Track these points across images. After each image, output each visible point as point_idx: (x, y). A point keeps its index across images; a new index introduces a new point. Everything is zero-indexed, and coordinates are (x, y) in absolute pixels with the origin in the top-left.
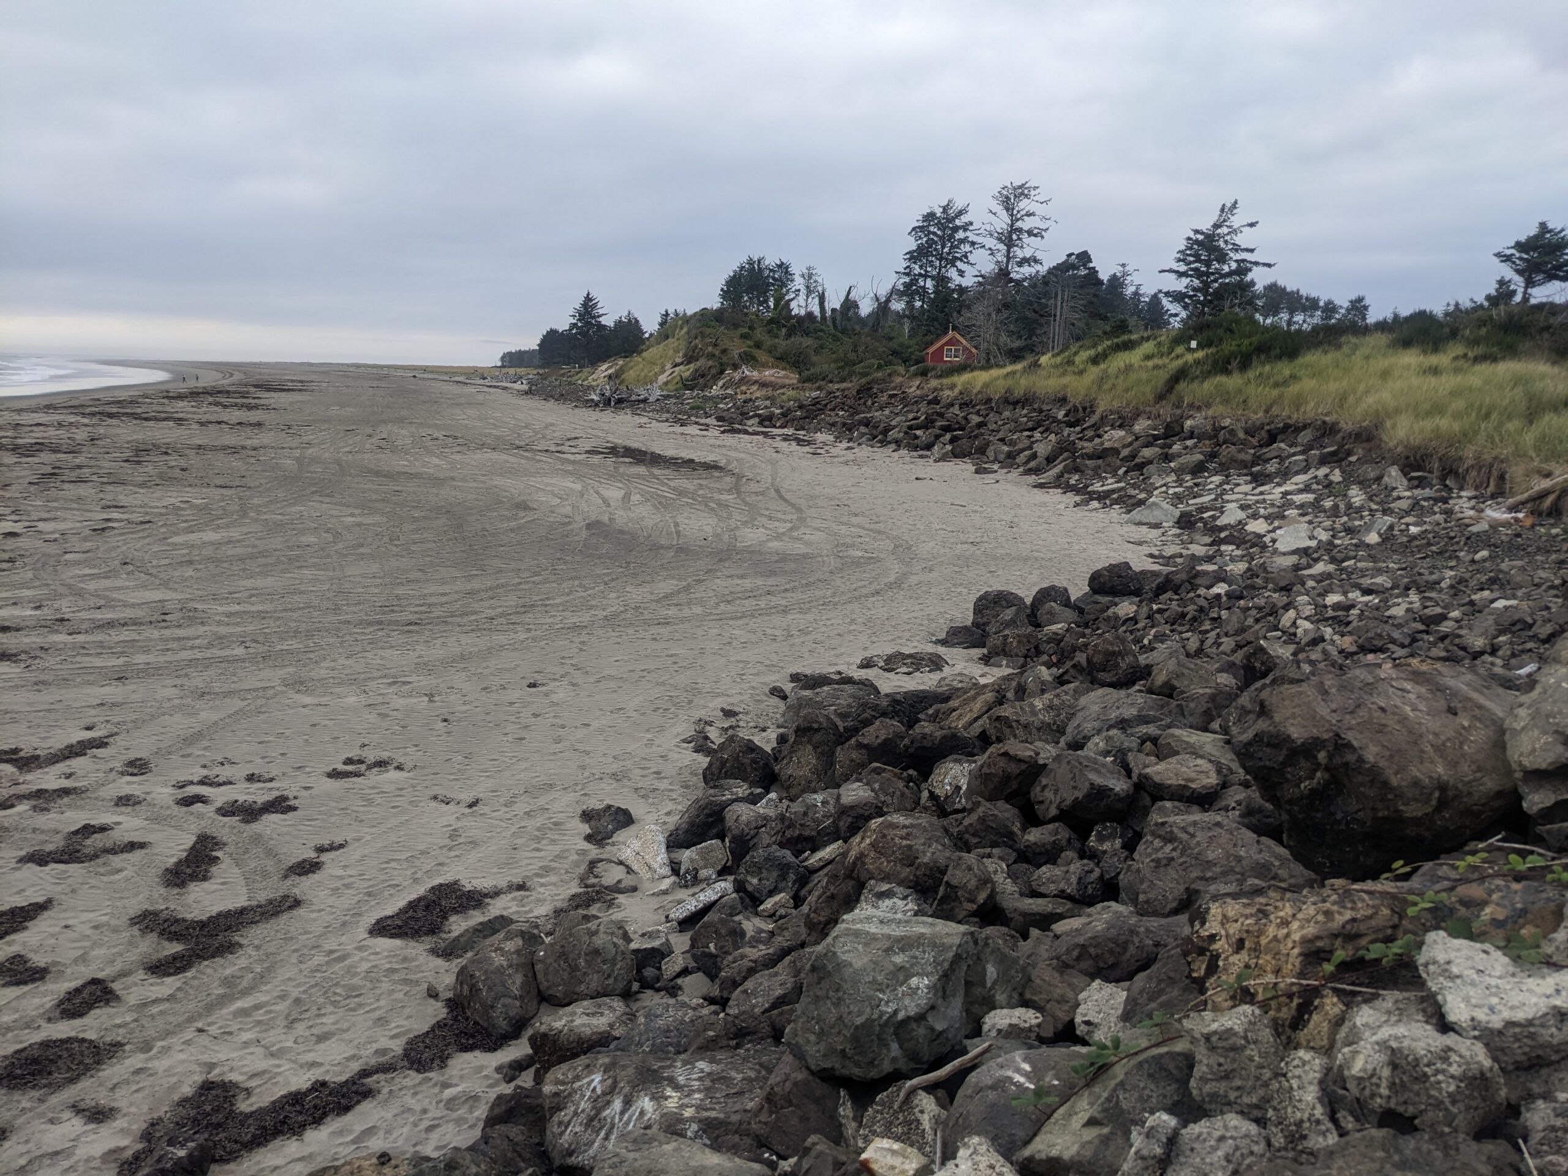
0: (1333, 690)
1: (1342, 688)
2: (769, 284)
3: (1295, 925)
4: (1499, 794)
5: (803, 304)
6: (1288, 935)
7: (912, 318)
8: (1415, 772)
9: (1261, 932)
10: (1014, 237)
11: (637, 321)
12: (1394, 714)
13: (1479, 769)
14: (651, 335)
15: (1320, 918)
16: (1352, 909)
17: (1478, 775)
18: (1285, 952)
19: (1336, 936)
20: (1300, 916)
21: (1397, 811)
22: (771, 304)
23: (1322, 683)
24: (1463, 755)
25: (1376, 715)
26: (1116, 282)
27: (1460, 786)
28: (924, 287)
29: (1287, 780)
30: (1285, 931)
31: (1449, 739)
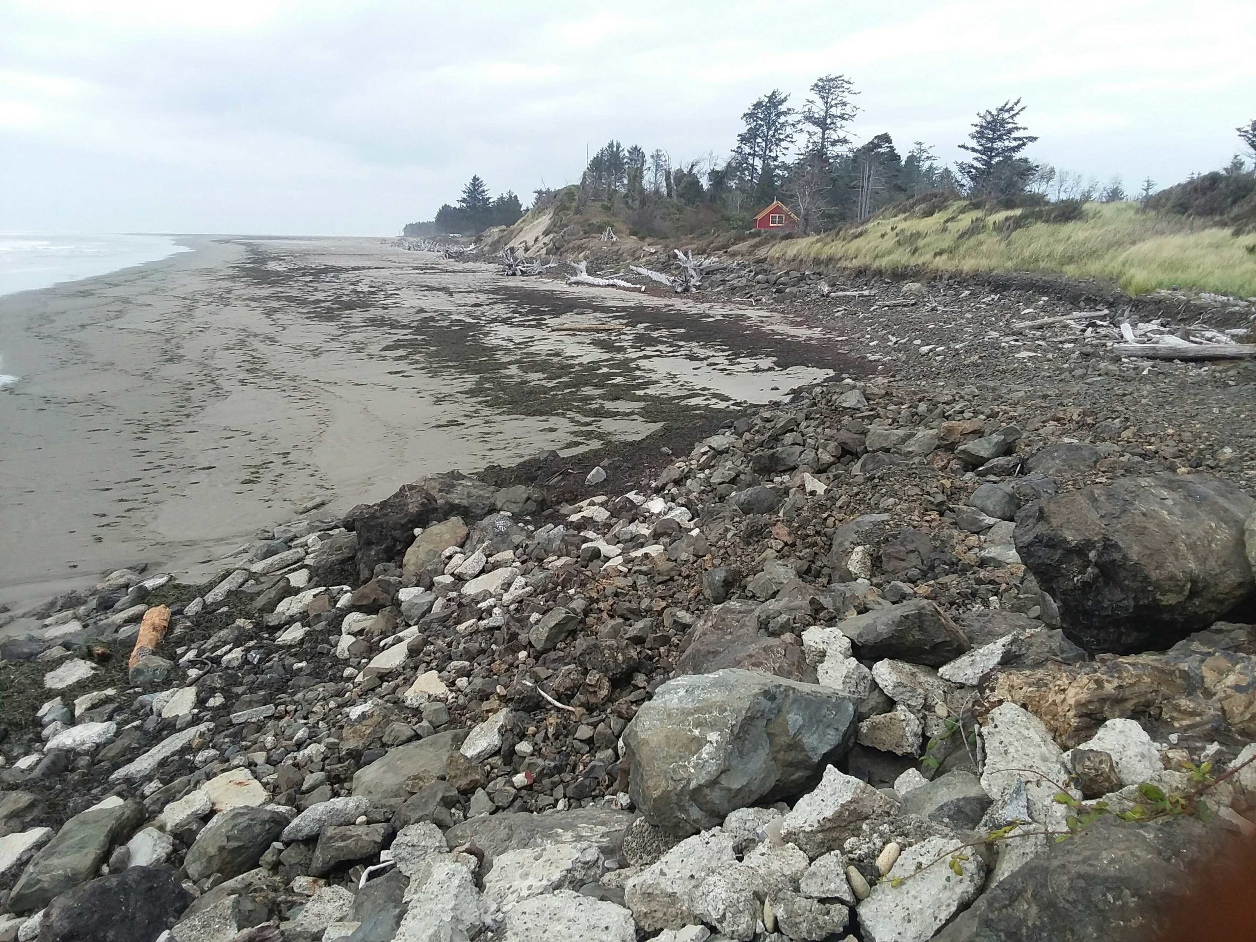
0: (1102, 498)
1: (1110, 496)
2: (624, 164)
3: (1071, 692)
4: (1240, 585)
5: (653, 180)
6: (1064, 700)
7: (743, 191)
8: (1172, 567)
9: (1042, 698)
10: (829, 121)
11: (516, 197)
12: (1154, 518)
13: (1225, 563)
14: (528, 210)
15: (1092, 686)
16: (1119, 678)
17: (1224, 568)
18: (1061, 713)
19: (1103, 700)
20: (1075, 684)
21: (1154, 599)
22: (626, 181)
23: (1092, 492)
24: (1211, 552)
25: (1137, 518)
26: (912, 159)
27: (1208, 578)
28: (752, 165)
29: (1063, 575)
30: (1063, 696)
31: (1199, 538)
